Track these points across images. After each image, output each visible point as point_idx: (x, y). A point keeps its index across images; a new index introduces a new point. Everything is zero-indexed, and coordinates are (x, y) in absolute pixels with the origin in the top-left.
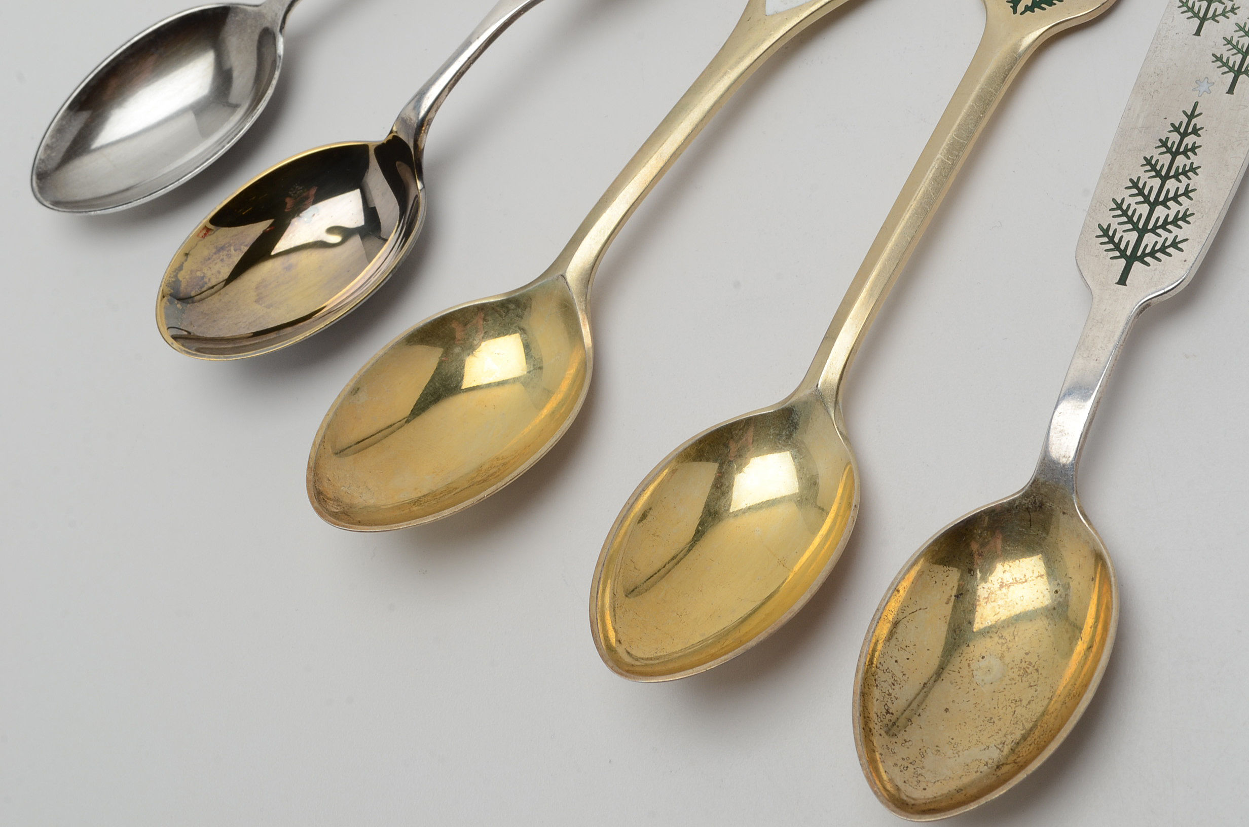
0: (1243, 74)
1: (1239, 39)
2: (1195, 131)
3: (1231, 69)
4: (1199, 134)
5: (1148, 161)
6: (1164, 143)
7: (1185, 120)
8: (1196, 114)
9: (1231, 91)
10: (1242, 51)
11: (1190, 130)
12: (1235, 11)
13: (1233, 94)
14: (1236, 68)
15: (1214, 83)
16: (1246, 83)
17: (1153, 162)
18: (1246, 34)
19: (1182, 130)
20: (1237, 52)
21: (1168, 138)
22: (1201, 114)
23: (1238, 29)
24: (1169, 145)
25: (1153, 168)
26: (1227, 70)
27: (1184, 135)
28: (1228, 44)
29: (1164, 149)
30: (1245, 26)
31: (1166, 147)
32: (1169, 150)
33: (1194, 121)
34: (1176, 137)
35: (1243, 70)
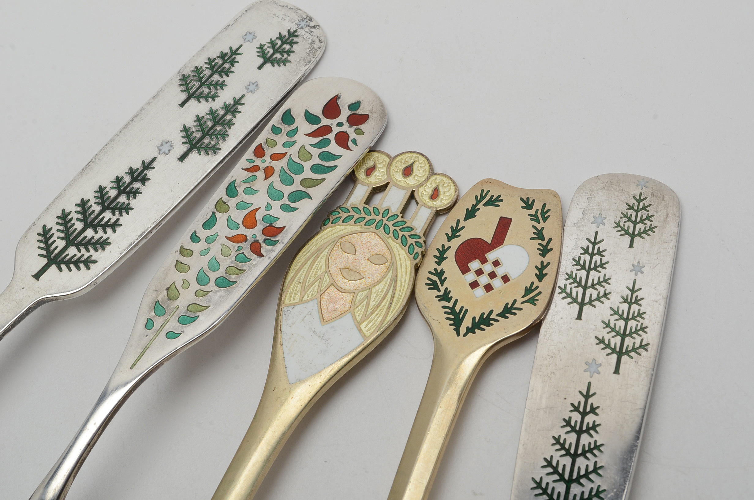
0: (624, 355)
1: (615, 322)
2: (593, 410)
3: (614, 350)
4: (596, 413)
5: (557, 440)
6: (568, 423)
7: (583, 400)
8: (591, 393)
9: (617, 371)
10: (620, 333)
11: (588, 409)
12: (607, 296)
13: (619, 374)
14: (618, 350)
15: (601, 364)
16: (628, 363)
17: (562, 441)
18: (621, 318)
19: (581, 409)
20: (616, 334)
21: (570, 418)
22: (595, 394)
23: (613, 313)
24: (573, 424)
25: (563, 447)
26: (610, 351)
27: (584, 414)
28: (607, 327)
29: (569, 429)
30: (618, 310)
31: (571, 426)
32: (573, 429)
33: (590, 401)
34: (576, 417)
35: (624, 351)
